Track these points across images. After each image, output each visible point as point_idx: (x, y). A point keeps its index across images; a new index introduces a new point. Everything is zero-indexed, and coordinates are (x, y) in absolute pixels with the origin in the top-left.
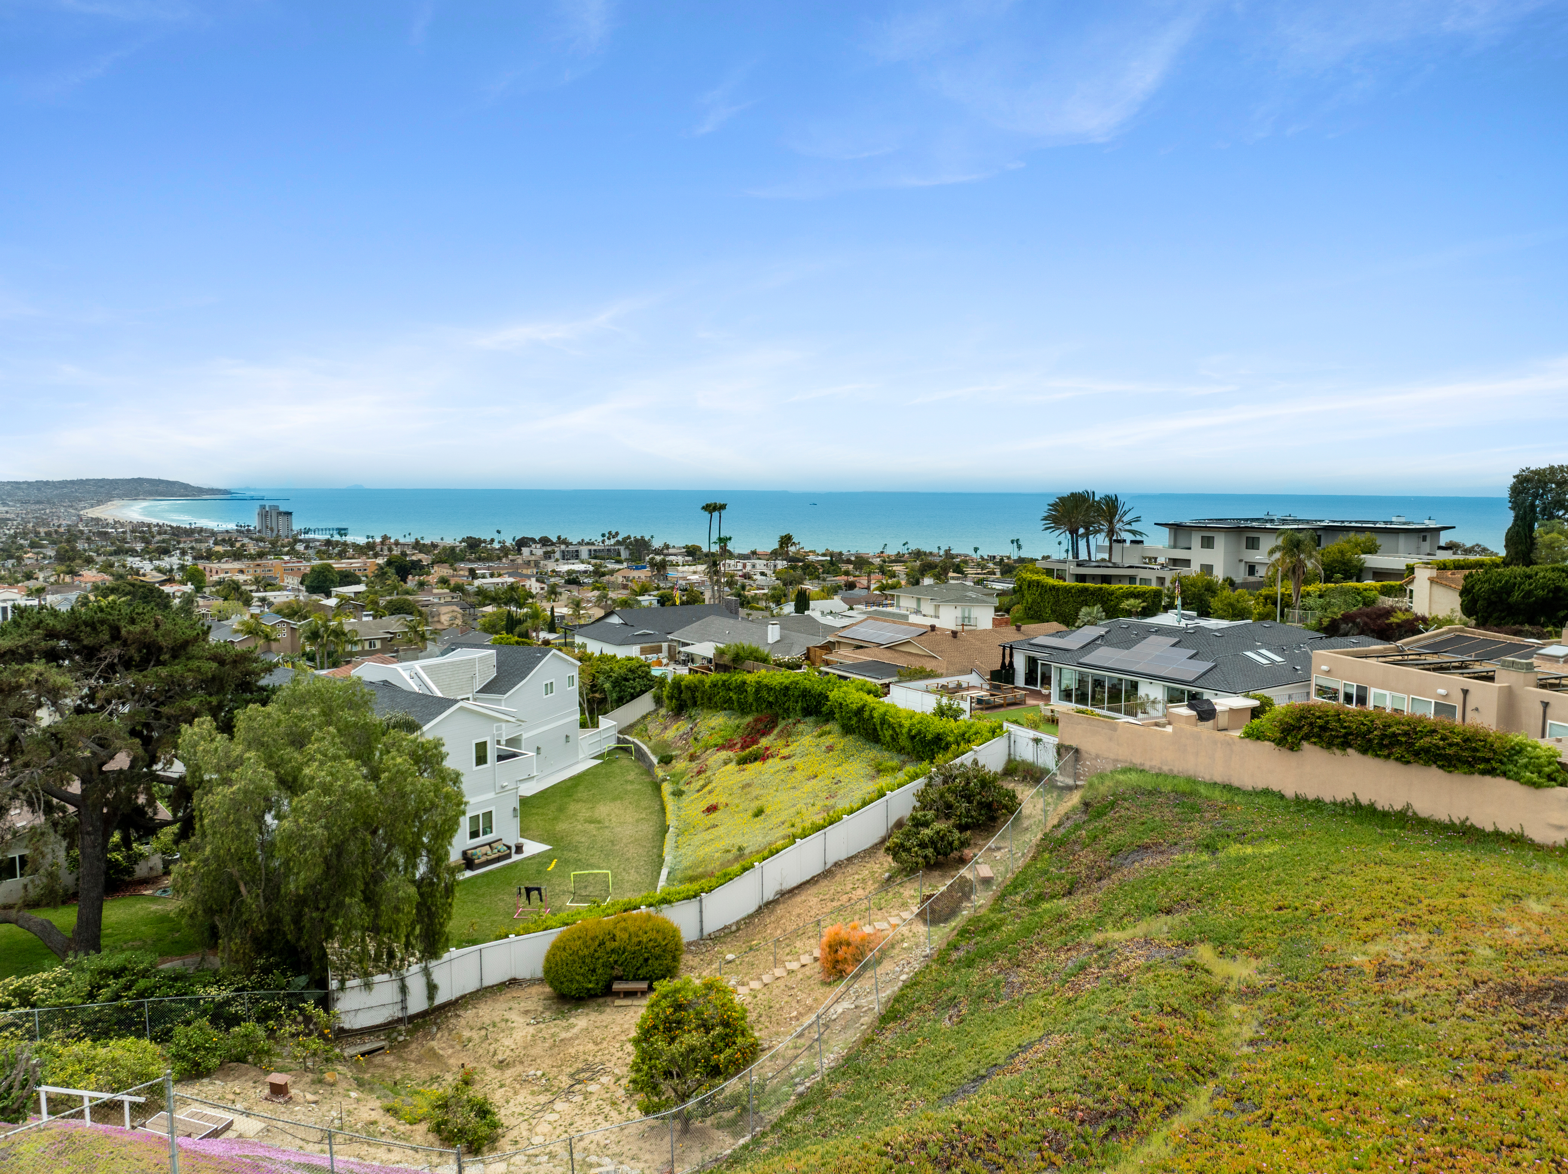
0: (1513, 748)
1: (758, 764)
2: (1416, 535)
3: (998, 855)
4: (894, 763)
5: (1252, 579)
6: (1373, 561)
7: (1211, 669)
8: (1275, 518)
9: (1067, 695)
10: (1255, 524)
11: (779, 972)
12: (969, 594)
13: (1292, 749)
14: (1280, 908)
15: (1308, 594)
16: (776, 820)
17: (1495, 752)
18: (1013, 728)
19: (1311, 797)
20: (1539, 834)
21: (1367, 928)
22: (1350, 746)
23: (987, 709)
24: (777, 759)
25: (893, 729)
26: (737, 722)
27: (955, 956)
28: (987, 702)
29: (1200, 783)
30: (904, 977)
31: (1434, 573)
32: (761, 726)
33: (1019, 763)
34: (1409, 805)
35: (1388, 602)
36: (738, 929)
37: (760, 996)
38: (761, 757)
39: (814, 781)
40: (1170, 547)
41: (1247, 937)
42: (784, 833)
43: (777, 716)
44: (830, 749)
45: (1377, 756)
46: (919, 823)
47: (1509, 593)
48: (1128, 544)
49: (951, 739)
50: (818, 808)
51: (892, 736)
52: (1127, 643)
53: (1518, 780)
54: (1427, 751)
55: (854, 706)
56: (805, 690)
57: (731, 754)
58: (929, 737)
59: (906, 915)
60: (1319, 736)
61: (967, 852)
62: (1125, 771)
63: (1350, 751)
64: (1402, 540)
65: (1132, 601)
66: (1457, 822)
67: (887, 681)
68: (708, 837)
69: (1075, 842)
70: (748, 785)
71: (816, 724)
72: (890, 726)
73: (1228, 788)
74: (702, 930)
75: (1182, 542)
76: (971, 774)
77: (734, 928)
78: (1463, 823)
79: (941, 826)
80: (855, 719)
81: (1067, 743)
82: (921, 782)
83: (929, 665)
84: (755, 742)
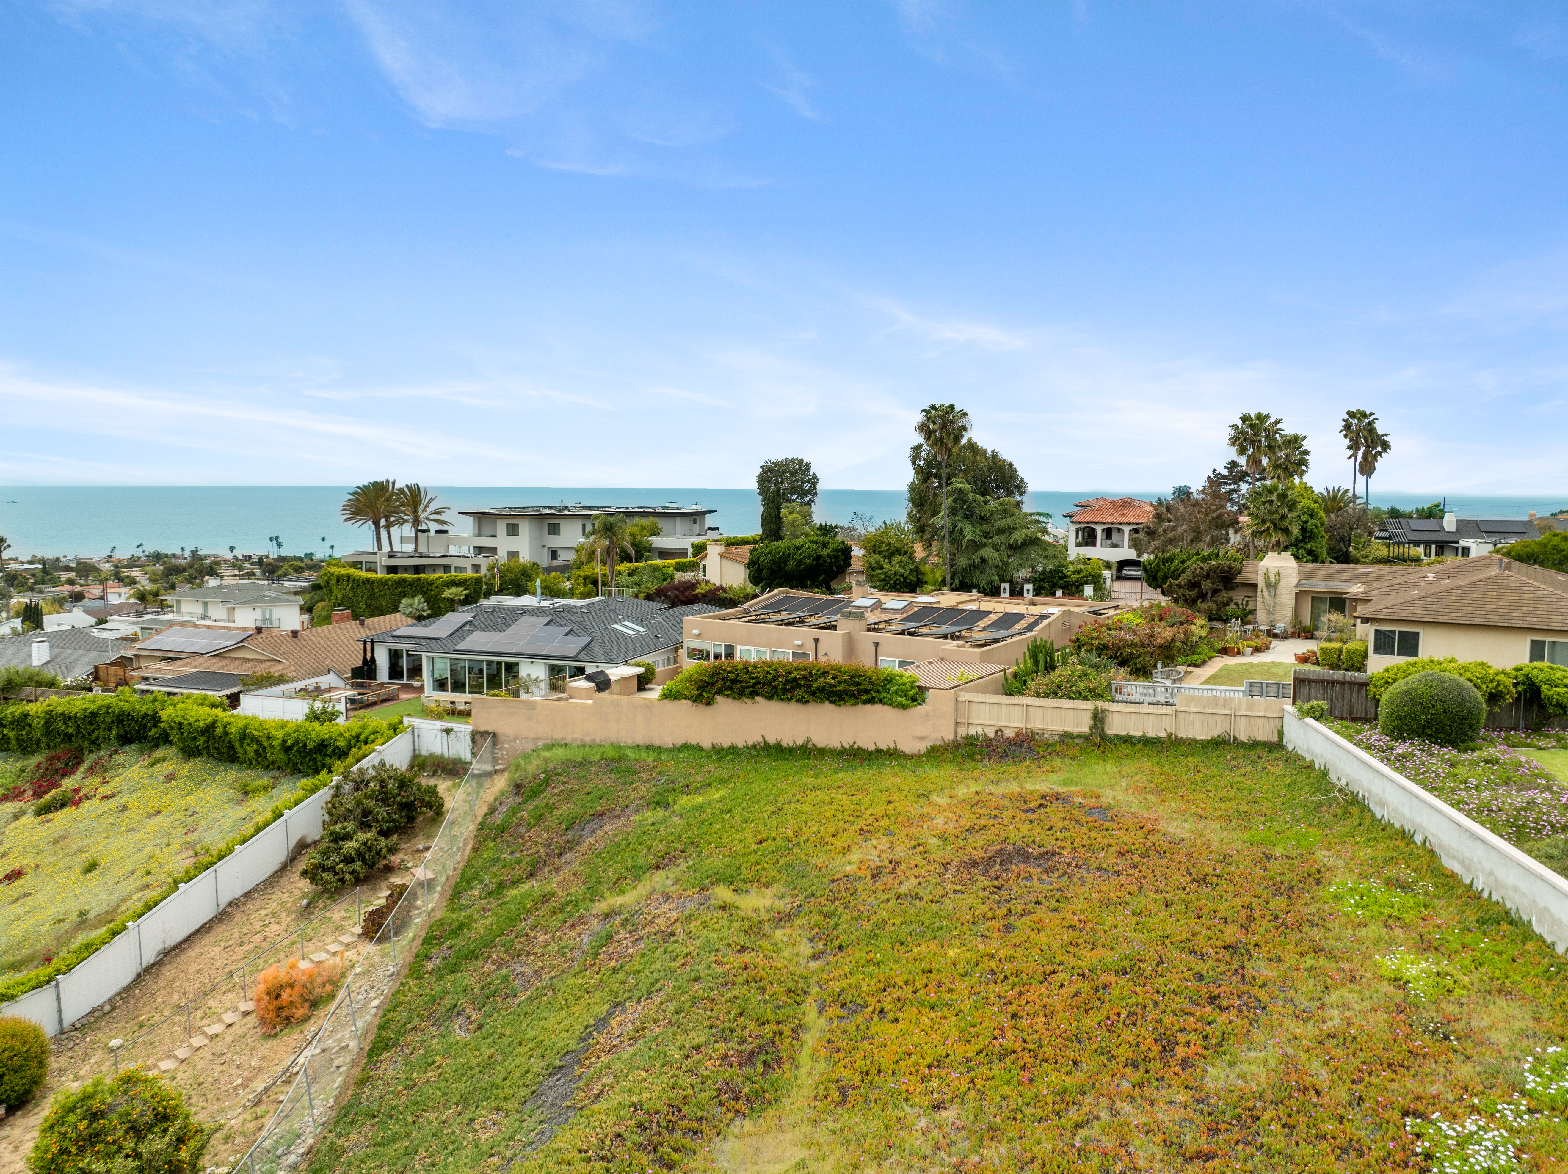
0: (886, 679)
1: (68, 811)
2: (688, 518)
3: (428, 855)
4: (265, 781)
5: (555, 563)
6: (659, 542)
7: (589, 644)
8: (568, 505)
9: (441, 685)
10: (553, 511)
11: (196, 1042)
12: (268, 593)
13: (708, 704)
14: (761, 842)
15: (620, 573)
16: (117, 872)
17: (873, 684)
18: (416, 722)
19: (726, 745)
20: (908, 746)
21: (838, 843)
22: (757, 694)
23: (361, 708)
24: (96, 801)
25: (260, 744)
26: (19, 765)
27: (429, 966)
28: (361, 701)
29: (626, 747)
30: (376, 1003)
31: (722, 549)
32: (60, 765)
33: (426, 758)
34: (808, 739)
35: (688, 576)
36: (113, 1008)
37: (179, 1075)
38: (72, 800)
39: (159, 818)
40: (474, 535)
41: (746, 873)
42: (138, 883)
43: (81, 750)
44: (170, 777)
45: (782, 700)
46: (338, 838)
47: (786, 563)
48: (432, 533)
49: (342, 743)
50: (176, 846)
51: (257, 752)
52: (502, 627)
53: (891, 705)
54: (821, 690)
55: (202, 724)
56: (122, 713)
57: (18, 805)
58: (310, 745)
59: (346, 939)
60: (731, 689)
61: (396, 859)
62: (550, 747)
63: (758, 698)
64: (678, 522)
65: (454, 590)
66: (847, 747)
67: (228, 692)
68: (20, 911)
69: (517, 825)
70: (62, 837)
71: (141, 752)
72: (254, 739)
73: (649, 748)
74: (61, 1022)
75: (487, 530)
76: (385, 775)
77: (107, 1008)
78: (851, 747)
79: (362, 836)
80: (202, 739)
81: (482, 729)
82: (324, 794)
83: (276, 670)
84: (55, 785)
